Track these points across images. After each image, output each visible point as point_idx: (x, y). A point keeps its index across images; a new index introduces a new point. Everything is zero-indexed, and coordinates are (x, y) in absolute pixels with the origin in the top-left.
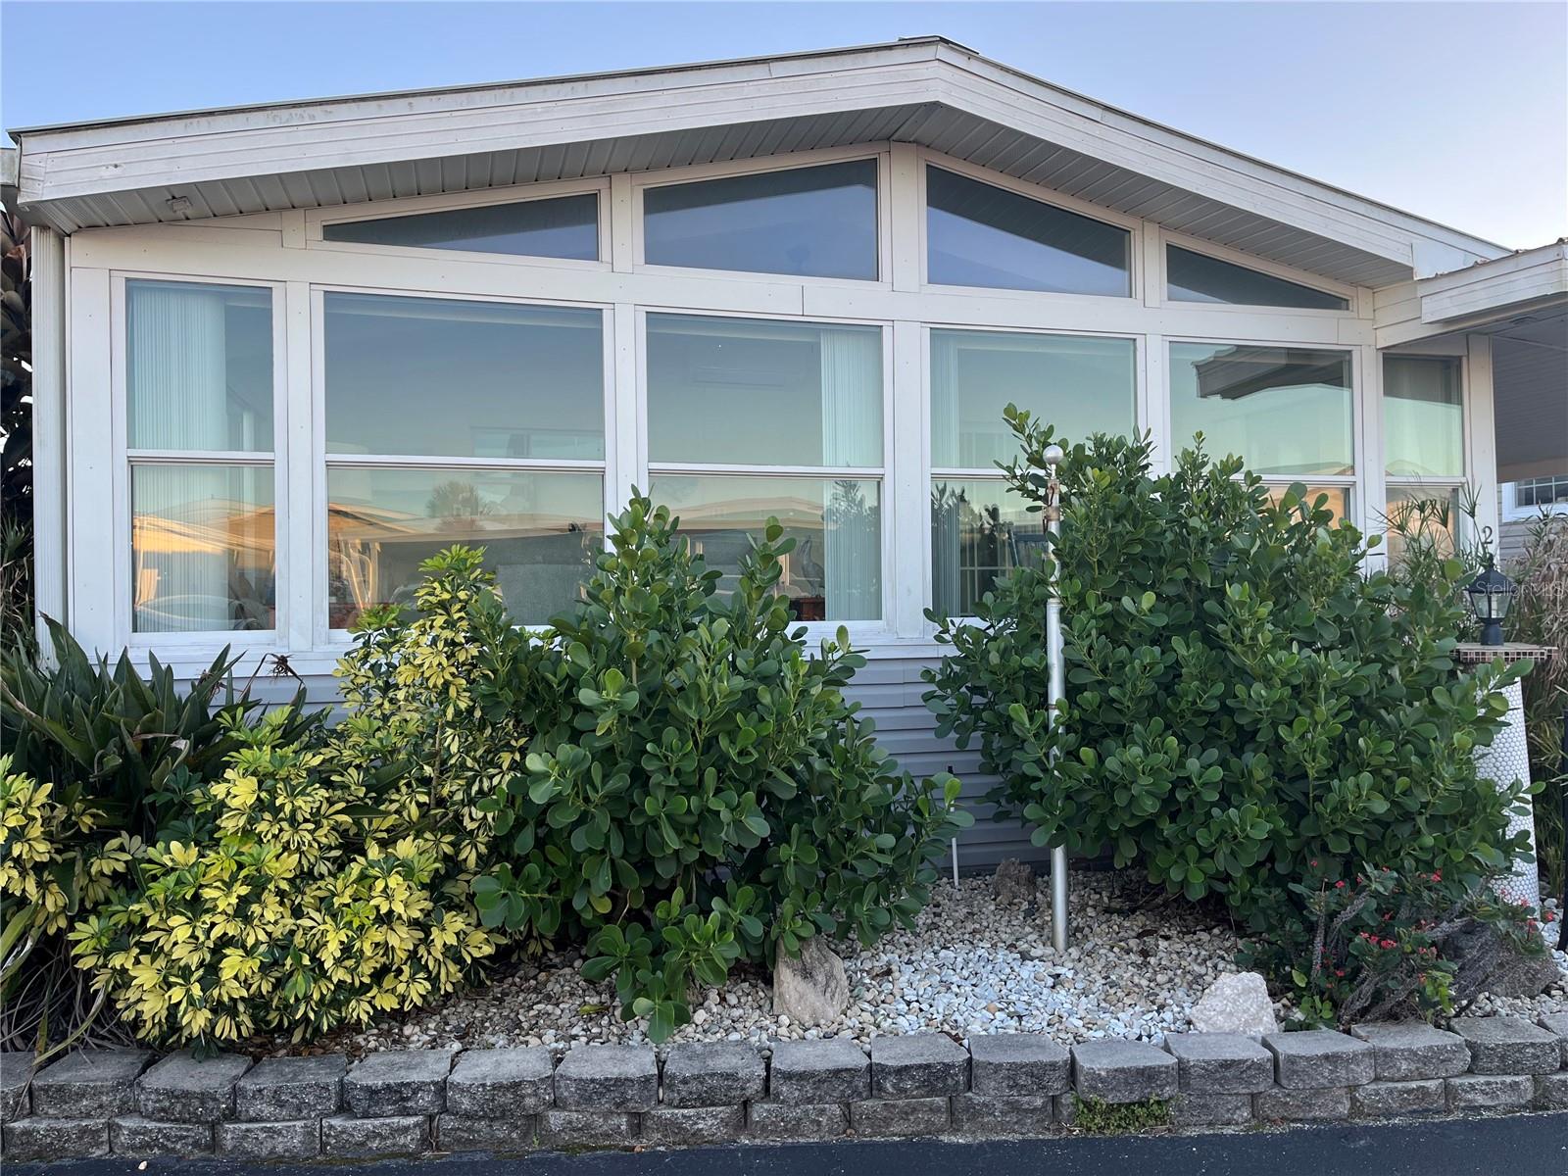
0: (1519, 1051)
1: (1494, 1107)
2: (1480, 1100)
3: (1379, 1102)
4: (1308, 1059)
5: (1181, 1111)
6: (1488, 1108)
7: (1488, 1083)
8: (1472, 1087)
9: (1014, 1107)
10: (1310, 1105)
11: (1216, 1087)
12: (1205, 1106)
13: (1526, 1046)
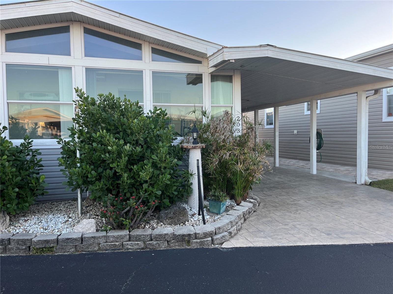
0: (140, 236)
1: (133, 249)
2: (129, 247)
3: (104, 247)
4: (88, 238)
5: (56, 249)
6: (131, 249)
7: (131, 243)
8: (128, 244)
9: (18, 249)
10: (88, 248)
11: (65, 244)
12: (62, 248)
13: (141, 235)
